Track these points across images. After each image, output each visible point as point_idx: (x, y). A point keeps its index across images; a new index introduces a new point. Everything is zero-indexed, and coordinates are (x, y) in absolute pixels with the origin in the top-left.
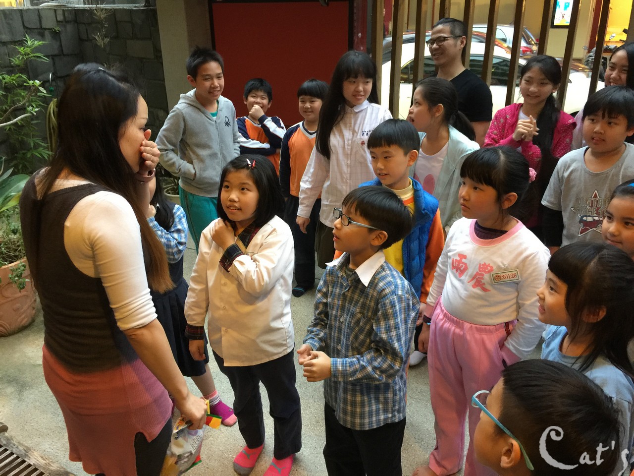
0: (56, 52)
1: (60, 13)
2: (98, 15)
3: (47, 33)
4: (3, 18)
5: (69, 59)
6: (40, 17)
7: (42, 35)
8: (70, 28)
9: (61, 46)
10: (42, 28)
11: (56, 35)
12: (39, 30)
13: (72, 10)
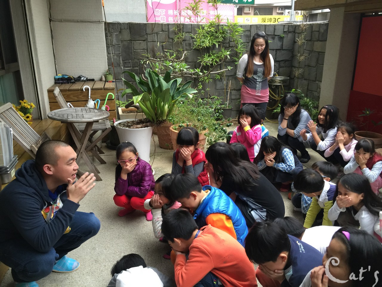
0: (279, 48)
1: (286, 27)
2: (302, 27)
3: (276, 37)
4: (255, 29)
5: (285, 52)
6: (275, 29)
7: (273, 38)
8: (290, 35)
9: (282, 45)
10: (274, 35)
11: (281, 38)
12: (273, 36)
13: (294, 25)
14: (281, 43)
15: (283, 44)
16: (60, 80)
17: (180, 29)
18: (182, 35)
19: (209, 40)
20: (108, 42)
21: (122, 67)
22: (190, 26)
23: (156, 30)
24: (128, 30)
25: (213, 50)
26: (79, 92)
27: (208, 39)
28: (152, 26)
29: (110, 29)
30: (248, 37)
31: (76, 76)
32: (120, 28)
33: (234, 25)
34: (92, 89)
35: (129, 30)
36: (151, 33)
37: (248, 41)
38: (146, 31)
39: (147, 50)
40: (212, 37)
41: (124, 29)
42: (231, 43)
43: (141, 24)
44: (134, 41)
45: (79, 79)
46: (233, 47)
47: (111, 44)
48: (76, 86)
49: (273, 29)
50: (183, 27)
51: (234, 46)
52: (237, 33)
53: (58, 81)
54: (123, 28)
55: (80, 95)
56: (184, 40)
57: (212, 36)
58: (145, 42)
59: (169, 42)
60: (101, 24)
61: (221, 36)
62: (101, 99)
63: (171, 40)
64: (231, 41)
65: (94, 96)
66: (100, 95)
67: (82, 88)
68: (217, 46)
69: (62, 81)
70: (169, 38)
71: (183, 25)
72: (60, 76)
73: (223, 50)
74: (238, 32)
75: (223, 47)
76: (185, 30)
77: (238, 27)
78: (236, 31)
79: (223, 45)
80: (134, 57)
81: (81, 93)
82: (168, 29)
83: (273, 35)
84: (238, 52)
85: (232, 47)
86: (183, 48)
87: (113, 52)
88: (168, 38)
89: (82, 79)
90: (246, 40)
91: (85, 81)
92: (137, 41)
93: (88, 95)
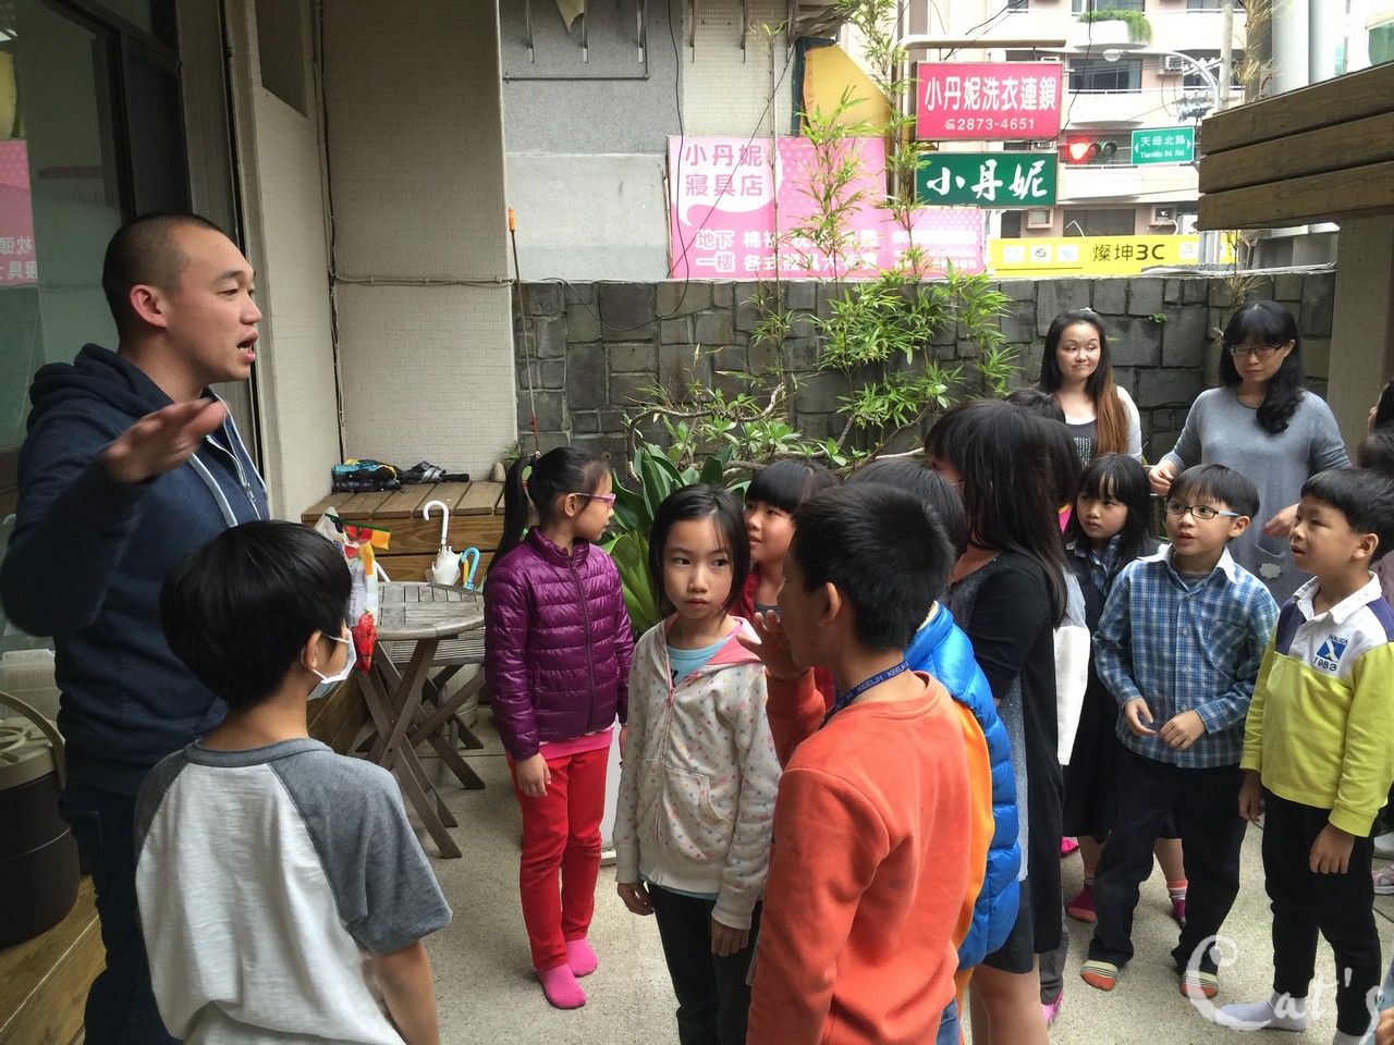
0: (1147, 361)
1: (1175, 286)
2: (1233, 287)
3: (1136, 323)
4: (1054, 294)
5: (1172, 375)
6: (1128, 294)
7: (1125, 327)
8: (1188, 316)
9: (1160, 350)
10: (1127, 315)
11: (1154, 328)
12: (1121, 319)
13: (1203, 280)
14: (1157, 343)
15: (1164, 348)
16: (351, 480)
17: (776, 300)
18: (783, 321)
19: (879, 337)
20: (522, 349)
21: (568, 433)
22: (813, 290)
23: (689, 305)
24: (594, 308)
25: (896, 371)
26: (408, 521)
27: (876, 333)
28: (677, 292)
29: (532, 305)
30: (1027, 324)
31: (406, 467)
32: (566, 302)
33: (974, 283)
34: (454, 513)
35: (596, 308)
36: (673, 316)
37: (1026, 337)
38: (654, 309)
39: (658, 374)
40: (890, 327)
41: (581, 303)
42: (960, 344)
43: (639, 287)
44: (611, 342)
45: (414, 476)
46: (970, 359)
47: (530, 356)
48: (401, 503)
49: (1123, 295)
50: (786, 295)
51: (973, 355)
52: (983, 312)
53: (345, 484)
54: (575, 300)
55: (413, 533)
56: (790, 338)
57: (891, 323)
58: (651, 345)
59: (734, 345)
60: (501, 291)
61: (924, 321)
62: (482, 548)
63: (741, 339)
64: (964, 339)
65: (458, 538)
66: (478, 534)
67: (419, 509)
68: (910, 358)
69: (357, 484)
70: (735, 330)
71: (787, 285)
72: (352, 464)
73: (933, 370)
74: (987, 306)
75: (932, 359)
76: (792, 303)
77: (988, 289)
78: (982, 305)
79: (931, 352)
80: (610, 397)
81: (414, 526)
82: (734, 299)
83: (1122, 315)
84: (990, 376)
85: (965, 358)
86: (785, 365)
87: (539, 381)
88: (731, 331)
89: (427, 474)
90: (1021, 333)
91: (436, 482)
92: (625, 344)
93: (441, 532)
